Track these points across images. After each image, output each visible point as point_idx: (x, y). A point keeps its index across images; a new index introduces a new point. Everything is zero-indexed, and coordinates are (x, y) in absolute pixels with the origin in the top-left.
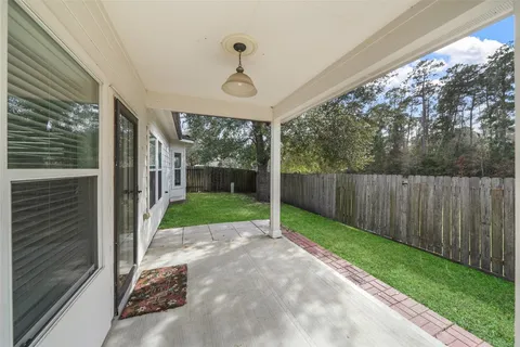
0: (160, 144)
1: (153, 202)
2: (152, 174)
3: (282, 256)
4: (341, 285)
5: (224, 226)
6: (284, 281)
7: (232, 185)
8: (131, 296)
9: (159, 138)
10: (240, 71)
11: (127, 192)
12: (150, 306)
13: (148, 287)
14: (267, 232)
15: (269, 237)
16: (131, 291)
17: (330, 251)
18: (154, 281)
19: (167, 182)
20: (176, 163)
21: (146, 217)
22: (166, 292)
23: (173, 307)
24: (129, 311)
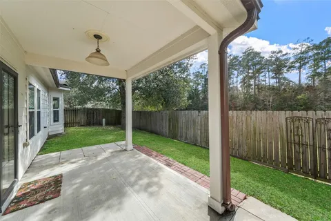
0: (38, 91)
1: (32, 134)
2: (32, 114)
3: (132, 160)
4: (160, 168)
5: (94, 147)
6: (129, 172)
7: (104, 120)
8: (14, 200)
9: (37, 86)
10: (98, 51)
11: (8, 126)
12: (30, 202)
13: (29, 192)
14: (124, 148)
15: (126, 150)
16: (13, 197)
17: (159, 153)
18: (33, 188)
19: (47, 119)
20: (54, 105)
21: (25, 145)
22: (44, 193)
23: (50, 199)
24: (11, 209)
